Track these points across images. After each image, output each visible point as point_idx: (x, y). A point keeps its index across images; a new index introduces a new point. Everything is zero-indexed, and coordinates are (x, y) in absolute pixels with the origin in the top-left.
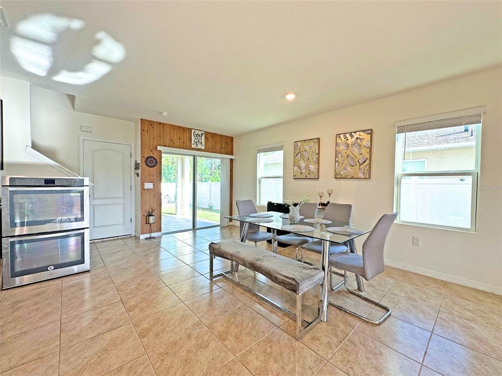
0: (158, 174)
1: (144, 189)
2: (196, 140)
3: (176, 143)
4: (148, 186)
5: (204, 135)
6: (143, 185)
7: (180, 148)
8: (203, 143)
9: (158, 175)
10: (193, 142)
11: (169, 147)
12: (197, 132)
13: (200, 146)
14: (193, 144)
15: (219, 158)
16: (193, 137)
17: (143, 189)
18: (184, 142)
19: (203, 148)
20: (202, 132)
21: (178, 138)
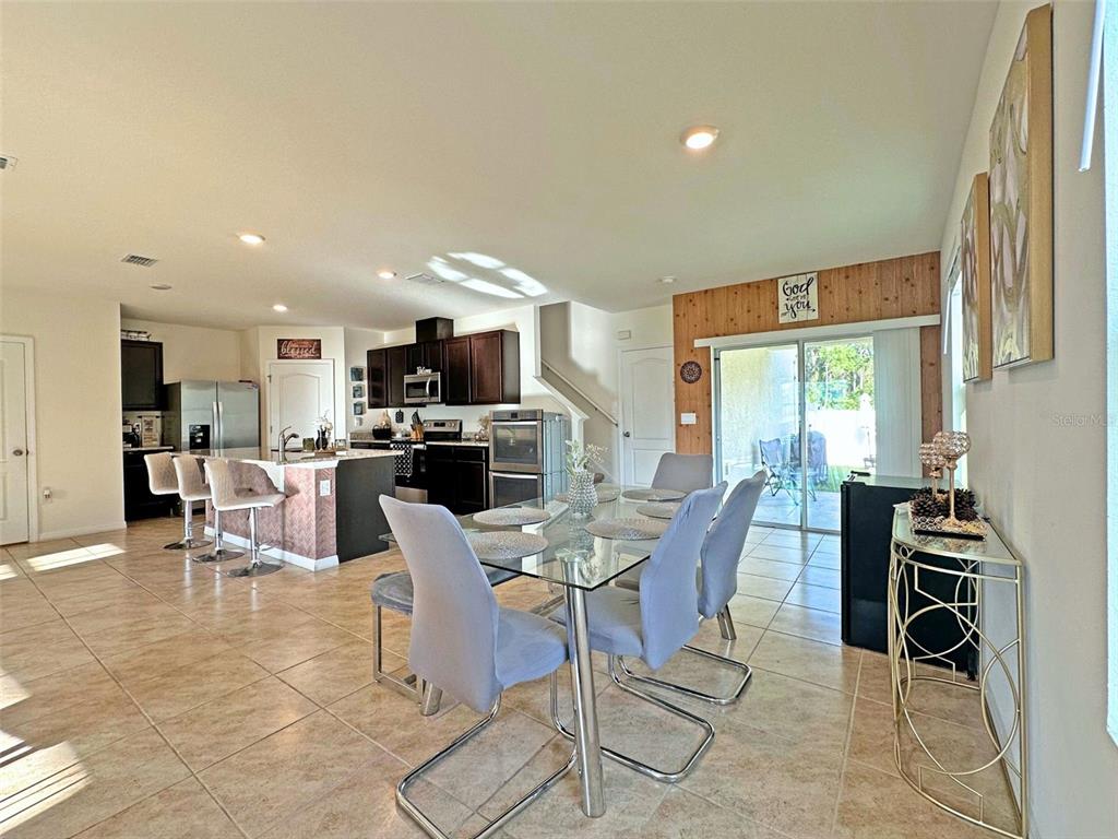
0: (705, 393)
1: (681, 425)
2: (789, 303)
3: (740, 324)
4: (689, 418)
5: (815, 283)
6: (678, 418)
7: (749, 332)
8: (814, 304)
9: (706, 398)
10: (782, 309)
11: (725, 335)
12: (792, 281)
13: (802, 315)
14: (785, 314)
15: (868, 334)
16: (782, 298)
17: (679, 425)
18: (759, 317)
19: (814, 316)
20: (809, 276)
21: (746, 309)
